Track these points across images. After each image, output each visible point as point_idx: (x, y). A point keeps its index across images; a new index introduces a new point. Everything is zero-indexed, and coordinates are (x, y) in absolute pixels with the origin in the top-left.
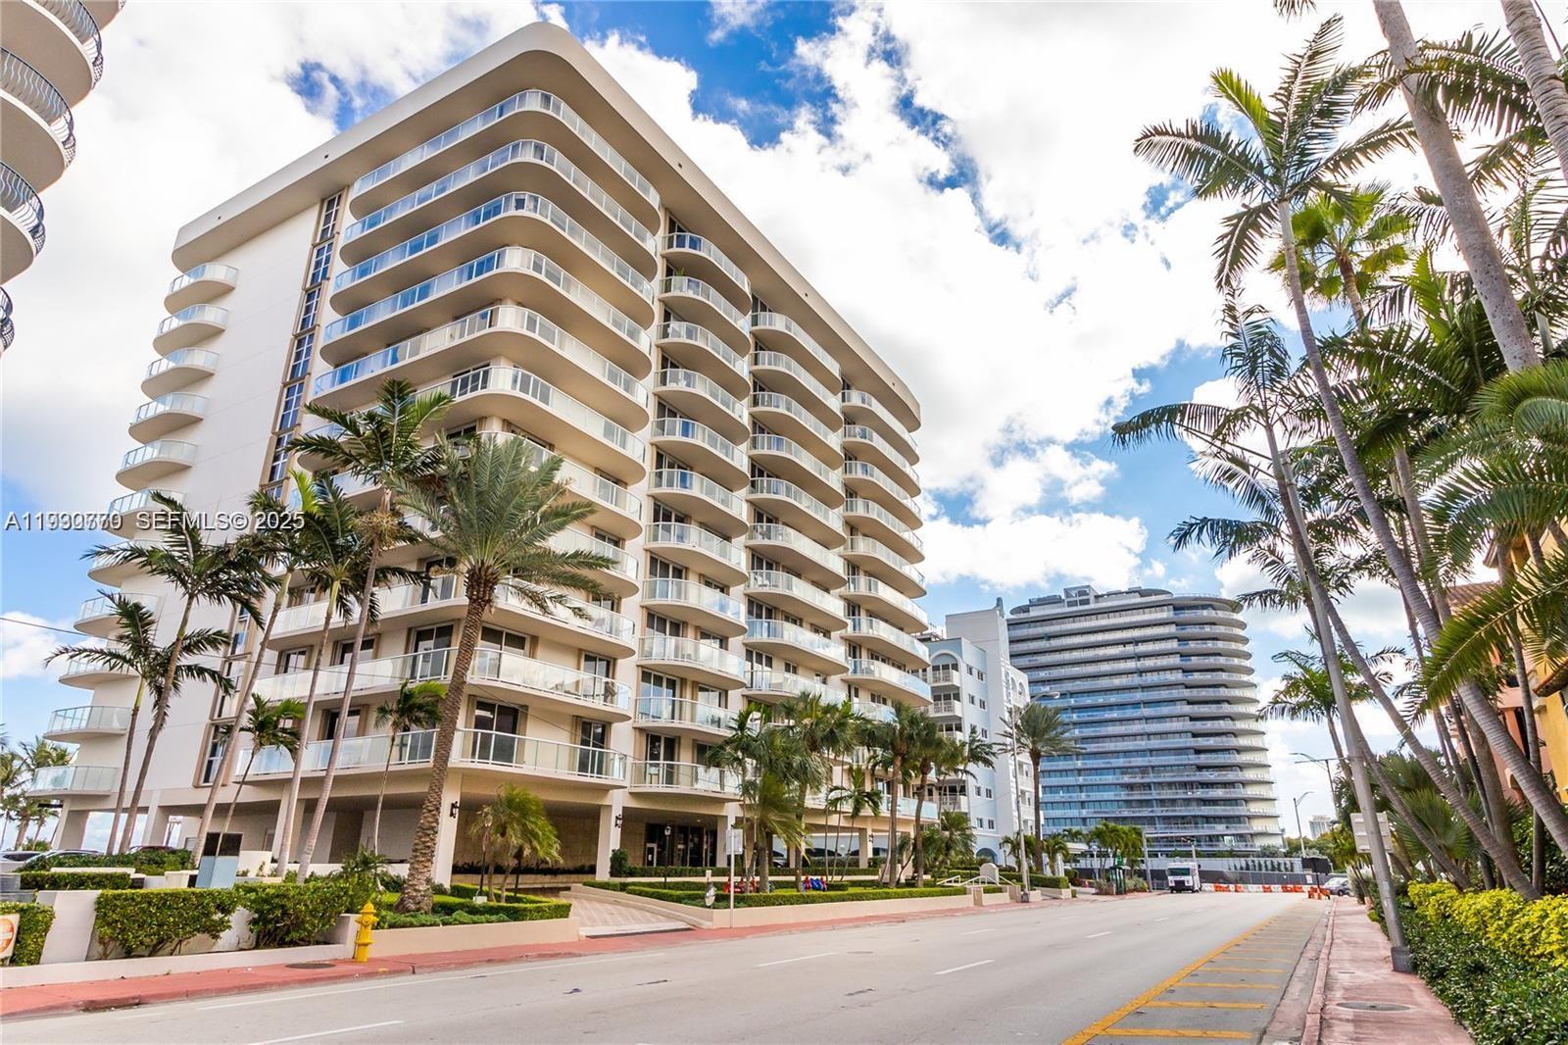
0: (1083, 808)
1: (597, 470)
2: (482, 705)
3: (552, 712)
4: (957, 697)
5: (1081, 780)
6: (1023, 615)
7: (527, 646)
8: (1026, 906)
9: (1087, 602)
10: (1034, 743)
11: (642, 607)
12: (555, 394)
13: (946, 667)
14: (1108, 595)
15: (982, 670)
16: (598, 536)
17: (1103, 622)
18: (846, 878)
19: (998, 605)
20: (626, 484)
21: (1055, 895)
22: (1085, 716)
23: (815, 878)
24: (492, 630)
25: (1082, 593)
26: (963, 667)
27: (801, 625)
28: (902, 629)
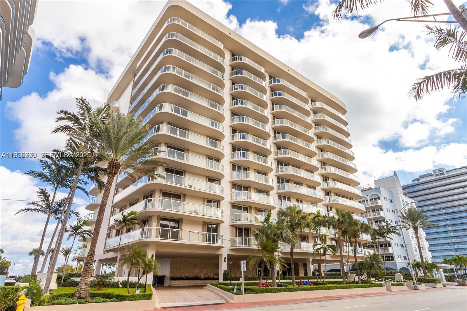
0: (457, 251)
1: (207, 136)
2: (163, 219)
3: (193, 221)
4: (381, 209)
5: (454, 241)
6: (417, 182)
7: (182, 198)
8: (416, 291)
9: (443, 174)
10: (414, 224)
11: (230, 182)
12: (189, 113)
13: (375, 199)
14: (452, 170)
15: (391, 199)
16: (209, 158)
17: (452, 180)
18: (325, 280)
19: (394, 174)
20: (220, 140)
21: (434, 286)
22: (451, 216)
23: (305, 280)
24: (167, 193)
25: (440, 170)
26: (382, 198)
27: (302, 186)
28: (349, 185)
